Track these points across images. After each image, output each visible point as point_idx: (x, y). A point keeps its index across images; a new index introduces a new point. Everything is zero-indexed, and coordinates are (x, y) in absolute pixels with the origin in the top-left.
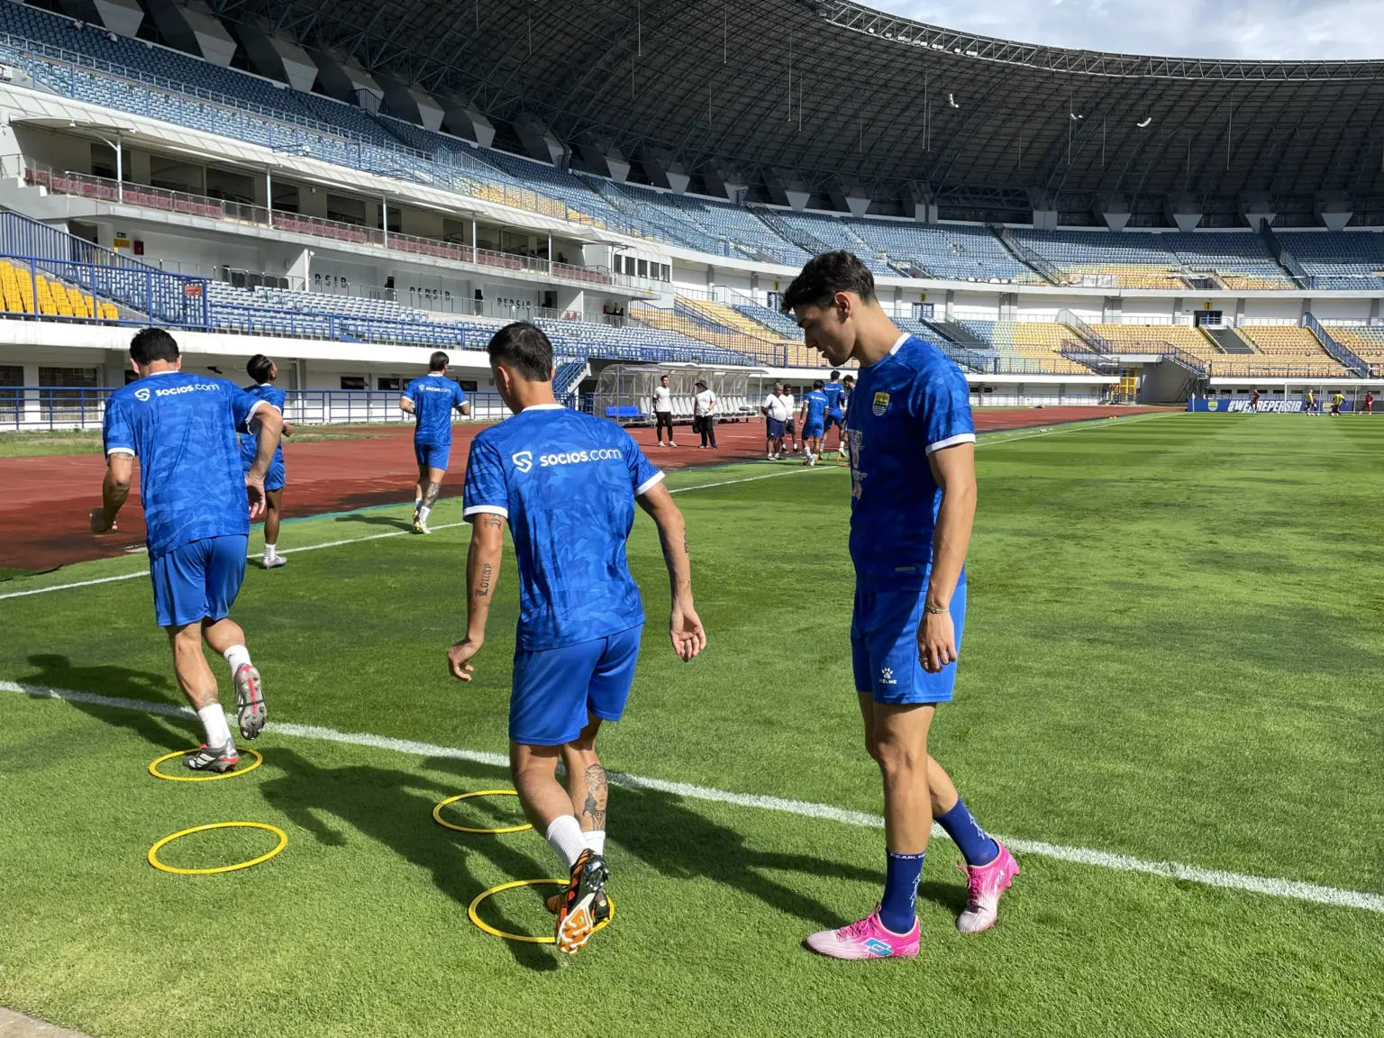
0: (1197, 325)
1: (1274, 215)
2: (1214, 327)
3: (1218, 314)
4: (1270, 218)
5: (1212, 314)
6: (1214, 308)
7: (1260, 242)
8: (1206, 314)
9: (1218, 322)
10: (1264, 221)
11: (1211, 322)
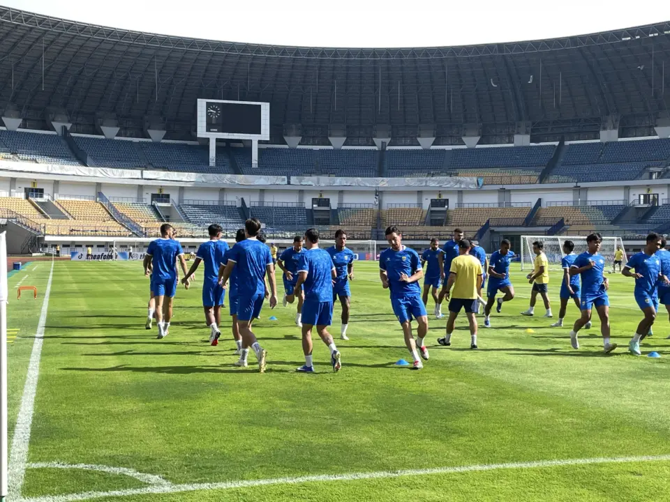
0: (27, 198)
1: (71, 125)
2: (39, 200)
3: (41, 191)
4: (69, 126)
5: (37, 190)
6: (38, 186)
7: (63, 142)
8: (34, 191)
9: (41, 196)
10: (64, 128)
11: (36, 197)
